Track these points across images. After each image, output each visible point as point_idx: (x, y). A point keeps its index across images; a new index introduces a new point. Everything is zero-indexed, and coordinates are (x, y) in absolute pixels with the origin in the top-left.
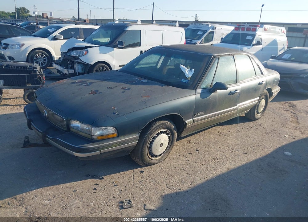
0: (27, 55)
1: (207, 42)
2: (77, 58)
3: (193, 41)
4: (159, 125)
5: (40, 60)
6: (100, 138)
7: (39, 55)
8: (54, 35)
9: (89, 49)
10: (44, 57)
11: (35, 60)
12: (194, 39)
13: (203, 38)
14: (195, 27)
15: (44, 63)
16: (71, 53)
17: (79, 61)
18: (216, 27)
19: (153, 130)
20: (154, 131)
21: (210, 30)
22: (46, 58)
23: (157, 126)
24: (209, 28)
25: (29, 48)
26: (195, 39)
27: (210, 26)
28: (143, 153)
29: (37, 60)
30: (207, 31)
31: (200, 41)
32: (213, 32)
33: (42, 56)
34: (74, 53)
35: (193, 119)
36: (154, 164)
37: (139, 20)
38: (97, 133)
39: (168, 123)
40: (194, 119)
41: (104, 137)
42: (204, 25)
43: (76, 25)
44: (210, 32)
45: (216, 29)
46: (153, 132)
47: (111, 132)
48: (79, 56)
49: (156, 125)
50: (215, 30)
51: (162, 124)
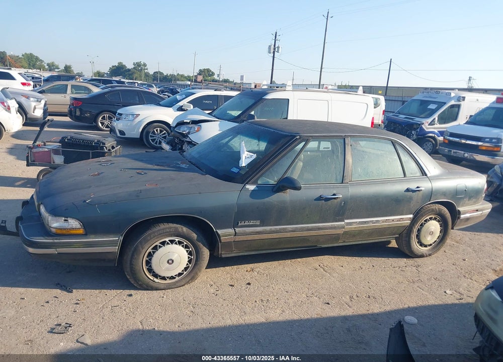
0: (141, 130)
1: (445, 123)
2: (186, 136)
3: (417, 119)
4: (163, 229)
5: (159, 137)
6: (59, 232)
7: (157, 130)
8: (180, 104)
9: (203, 124)
10: (164, 134)
11: (151, 136)
12: (420, 116)
13: (436, 116)
14: (427, 97)
15: (156, 143)
16: (180, 128)
17: (188, 140)
18: (464, 98)
19: (150, 235)
20: (152, 236)
21: (453, 102)
22: (167, 134)
23: (159, 230)
24: (451, 99)
25: (144, 120)
26: (422, 116)
27: (453, 95)
28: (134, 267)
29: (154, 137)
30: (445, 103)
31: (430, 120)
32: (459, 106)
33: (161, 131)
34: (184, 130)
35: (235, 230)
36: (157, 289)
37: (290, 83)
38: (55, 225)
39: (182, 228)
40: (237, 230)
41: (64, 232)
42: (442, 93)
43: (215, 90)
44: (452, 106)
45: (464, 100)
46: (151, 239)
47: (74, 227)
48: (189, 133)
49: (158, 228)
50: (462, 103)
51: (171, 228)
